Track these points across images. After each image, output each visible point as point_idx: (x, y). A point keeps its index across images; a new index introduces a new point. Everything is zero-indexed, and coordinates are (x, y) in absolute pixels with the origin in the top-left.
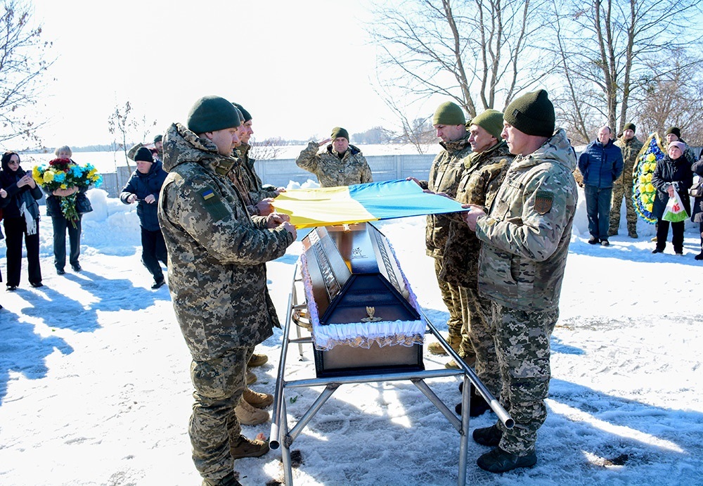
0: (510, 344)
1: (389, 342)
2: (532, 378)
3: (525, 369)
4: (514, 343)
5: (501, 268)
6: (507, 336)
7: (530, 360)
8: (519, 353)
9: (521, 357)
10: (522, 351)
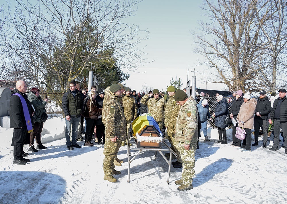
0: (184, 152)
1: (154, 141)
2: (190, 161)
3: (188, 159)
4: (185, 152)
5: (180, 132)
6: (183, 150)
7: (189, 156)
8: (186, 155)
9: (187, 155)
10: (187, 154)
